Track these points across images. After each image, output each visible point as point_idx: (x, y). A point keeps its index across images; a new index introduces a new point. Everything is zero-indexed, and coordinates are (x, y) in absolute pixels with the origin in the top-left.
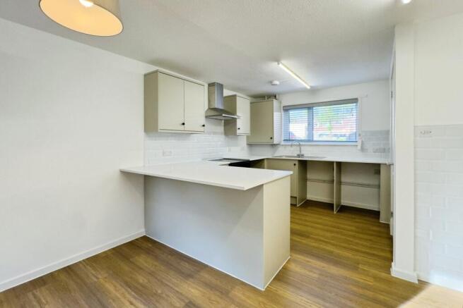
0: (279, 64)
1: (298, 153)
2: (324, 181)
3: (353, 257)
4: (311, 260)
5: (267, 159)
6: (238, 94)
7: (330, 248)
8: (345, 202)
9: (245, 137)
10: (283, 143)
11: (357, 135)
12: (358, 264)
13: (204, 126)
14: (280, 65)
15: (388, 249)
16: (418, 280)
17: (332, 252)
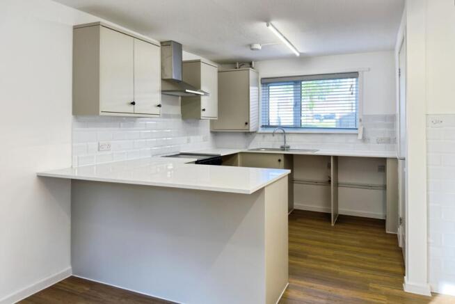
0: (268, 25)
1: (282, 144)
2: (316, 183)
3: (362, 276)
4: (314, 285)
5: (241, 153)
6: (203, 59)
7: (333, 268)
8: (343, 210)
9: (209, 121)
10: (260, 130)
11: (358, 121)
12: (368, 283)
13: (159, 106)
14: (270, 27)
15: (398, 263)
16: (432, 293)
17: (338, 272)
